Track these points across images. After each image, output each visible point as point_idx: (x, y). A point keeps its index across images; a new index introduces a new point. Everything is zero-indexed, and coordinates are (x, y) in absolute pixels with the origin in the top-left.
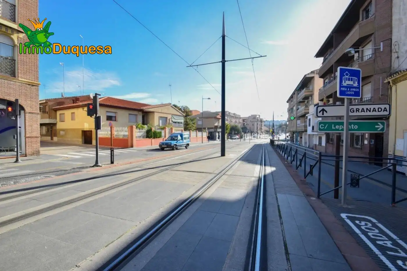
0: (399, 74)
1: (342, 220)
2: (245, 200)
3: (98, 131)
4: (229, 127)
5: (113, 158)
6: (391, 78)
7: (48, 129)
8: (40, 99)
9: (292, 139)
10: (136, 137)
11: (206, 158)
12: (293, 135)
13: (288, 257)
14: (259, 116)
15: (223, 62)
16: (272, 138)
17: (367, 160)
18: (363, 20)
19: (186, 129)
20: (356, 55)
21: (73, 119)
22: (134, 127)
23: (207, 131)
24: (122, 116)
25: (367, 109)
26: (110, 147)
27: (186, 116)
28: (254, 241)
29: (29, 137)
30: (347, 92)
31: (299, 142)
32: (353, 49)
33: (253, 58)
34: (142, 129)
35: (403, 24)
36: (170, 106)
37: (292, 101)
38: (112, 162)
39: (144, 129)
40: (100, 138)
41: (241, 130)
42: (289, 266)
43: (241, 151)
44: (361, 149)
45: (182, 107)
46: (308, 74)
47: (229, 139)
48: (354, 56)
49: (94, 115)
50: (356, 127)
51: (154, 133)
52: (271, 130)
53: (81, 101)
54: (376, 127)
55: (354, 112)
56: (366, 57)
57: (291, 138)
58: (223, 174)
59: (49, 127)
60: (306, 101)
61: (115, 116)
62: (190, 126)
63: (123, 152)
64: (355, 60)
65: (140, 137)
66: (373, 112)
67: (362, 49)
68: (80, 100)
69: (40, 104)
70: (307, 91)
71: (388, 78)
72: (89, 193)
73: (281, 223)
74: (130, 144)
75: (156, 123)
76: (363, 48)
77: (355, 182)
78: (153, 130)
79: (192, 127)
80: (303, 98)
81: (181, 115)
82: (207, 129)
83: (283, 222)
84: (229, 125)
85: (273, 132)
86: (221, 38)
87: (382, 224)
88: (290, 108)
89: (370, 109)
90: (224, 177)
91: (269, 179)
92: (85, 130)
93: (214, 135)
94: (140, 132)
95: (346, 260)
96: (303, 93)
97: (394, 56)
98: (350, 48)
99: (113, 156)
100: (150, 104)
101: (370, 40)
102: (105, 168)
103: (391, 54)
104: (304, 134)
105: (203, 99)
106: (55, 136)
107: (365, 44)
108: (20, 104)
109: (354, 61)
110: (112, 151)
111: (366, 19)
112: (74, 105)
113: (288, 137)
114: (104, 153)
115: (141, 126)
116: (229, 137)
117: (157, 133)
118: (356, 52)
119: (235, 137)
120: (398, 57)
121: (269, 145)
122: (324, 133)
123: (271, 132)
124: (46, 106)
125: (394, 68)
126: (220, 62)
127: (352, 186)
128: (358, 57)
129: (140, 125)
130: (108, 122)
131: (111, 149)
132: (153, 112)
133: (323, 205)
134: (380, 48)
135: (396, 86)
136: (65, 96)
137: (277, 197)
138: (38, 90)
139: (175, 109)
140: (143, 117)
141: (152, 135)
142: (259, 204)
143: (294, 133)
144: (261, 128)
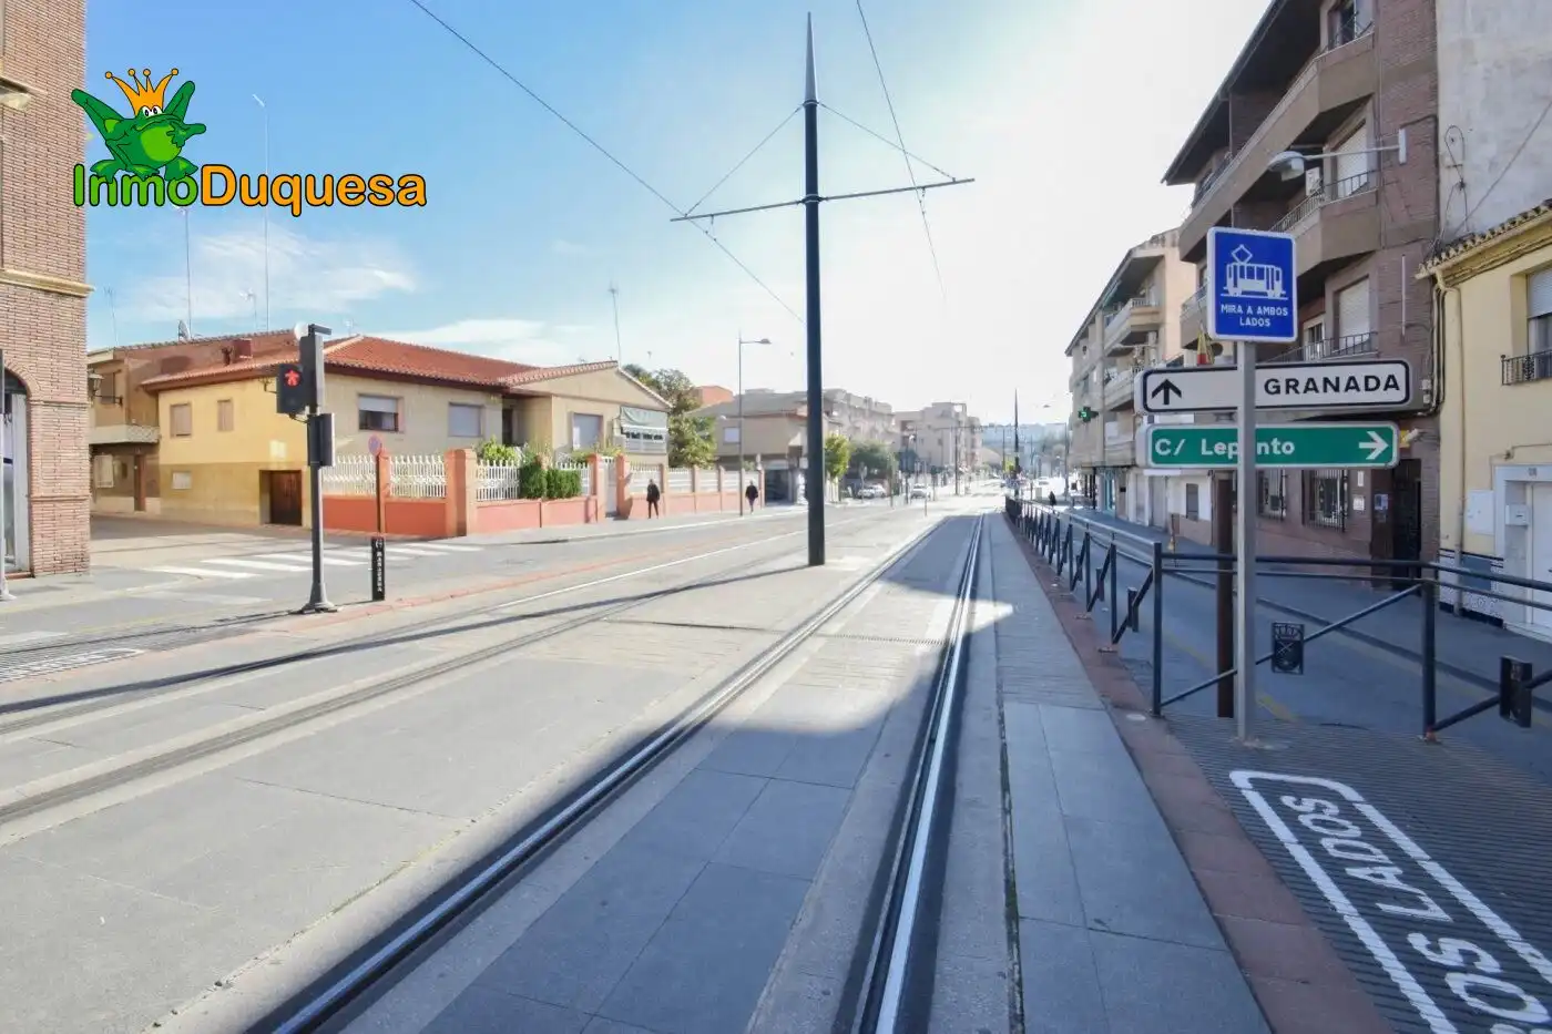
0: (1465, 246)
1: (1235, 794)
2: (883, 727)
3: (320, 471)
4: (848, 452)
5: (380, 579)
6: (1438, 264)
7: (124, 468)
8: (89, 350)
9: (1090, 497)
10: (479, 495)
11: (751, 572)
12: (1093, 479)
13: (1015, 931)
14: (964, 405)
15: (812, 203)
16: (1013, 492)
17: (1366, 572)
18: (1331, 46)
19: (676, 461)
20: (1313, 177)
21: (224, 424)
22: (471, 454)
23: (760, 468)
24: (422, 410)
25: (1326, 381)
26: (374, 534)
27: (676, 411)
28: (898, 878)
29: (43, 500)
30: (1244, 321)
31: (1114, 507)
32: (1298, 154)
33: (924, 188)
34: (501, 462)
35: (1476, 63)
36: (611, 372)
37: (1085, 348)
38: (378, 595)
39: (510, 464)
40: (329, 501)
41: (895, 464)
42: (1016, 960)
43: (888, 546)
44: (1343, 528)
45: (661, 373)
46: (1142, 246)
47: (848, 500)
48: (1303, 177)
49: (304, 409)
50: (1288, 448)
51: (548, 478)
52: (1011, 463)
53: (258, 355)
54: (1362, 445)
55: (1278, 392)
56: (1348, 183)
57: (1085, 490)
58: (810, 635)
59: (130, 460)
60: (1137, 348)
61: (393, 411)
62: (694, 448)
63: (422, 553)
64: (1308, 194)
65: (493, 494)
66: (1346, 390)
67: (1333, 154)
68: (253, 349)
69: (90, 366)
70: (1137, 310)
71: (1429, 263)
72: (282, 714)
73: (1004, 809)
74: (452, 521)
75: (556, 437)
76: (1335, 149)
77: (1287, 654)
78: (545, 468)
79: (700, 453)
80: (1123, 338)
81: (655, 404)
82: (759, 458)
83: (1013, 805)
84: (845, 444)
85: (1017, 469)
86: (803, 110)
87: (1377, 807)
88: (1078, 377)
89: (1338, 379)
90: (815, 645)
91: (984, 649)
92: (274, 467)
93: (787, 483)
94: (492, 474)
95: (1226, 937)
96: (1126, 318)
97: (1448, 179)
98: (1288, 149)
99: (383, 567)
100: (534, 365)
101: (1360, 120)
102: (349, 617)
103: (1437, 173)
104: (1131, 475)
105: (741, 343)
106: (155, 492)
107: (1343, 135)
108: (9, 368)
109: (1305, 197)
110: (377, 549)
111: (1344, 42)
112: (230, 368)
113: (1074, 486)
114: (347, 561)
115: (498, 451)
116: (846, 489)
117: (564, 476)
118: (1309, 165)
119: (872, 491)
120: (1462, 185)
121: (1002, 520)
122: (1206, 472)
123: (1007, 470)
124: (114, 374)
125: (1447, 223)
126: (798, 202)
127: (1277, 669)
128: (1317, 184)
129: (494, 447)
130: (368, 435)
131: (373, 541)
132: (547, 396)
133: (1169, 742)
134: (1397, 150)
135: (1459, 290)
136: (192, 334)
137: (1002, 715)
138: (81, 314)
139: (635, 383)
140: (504, 417)
141: (541, 487)
142: (932, 741)
143: (1095, 473)
144: (973, 454)
